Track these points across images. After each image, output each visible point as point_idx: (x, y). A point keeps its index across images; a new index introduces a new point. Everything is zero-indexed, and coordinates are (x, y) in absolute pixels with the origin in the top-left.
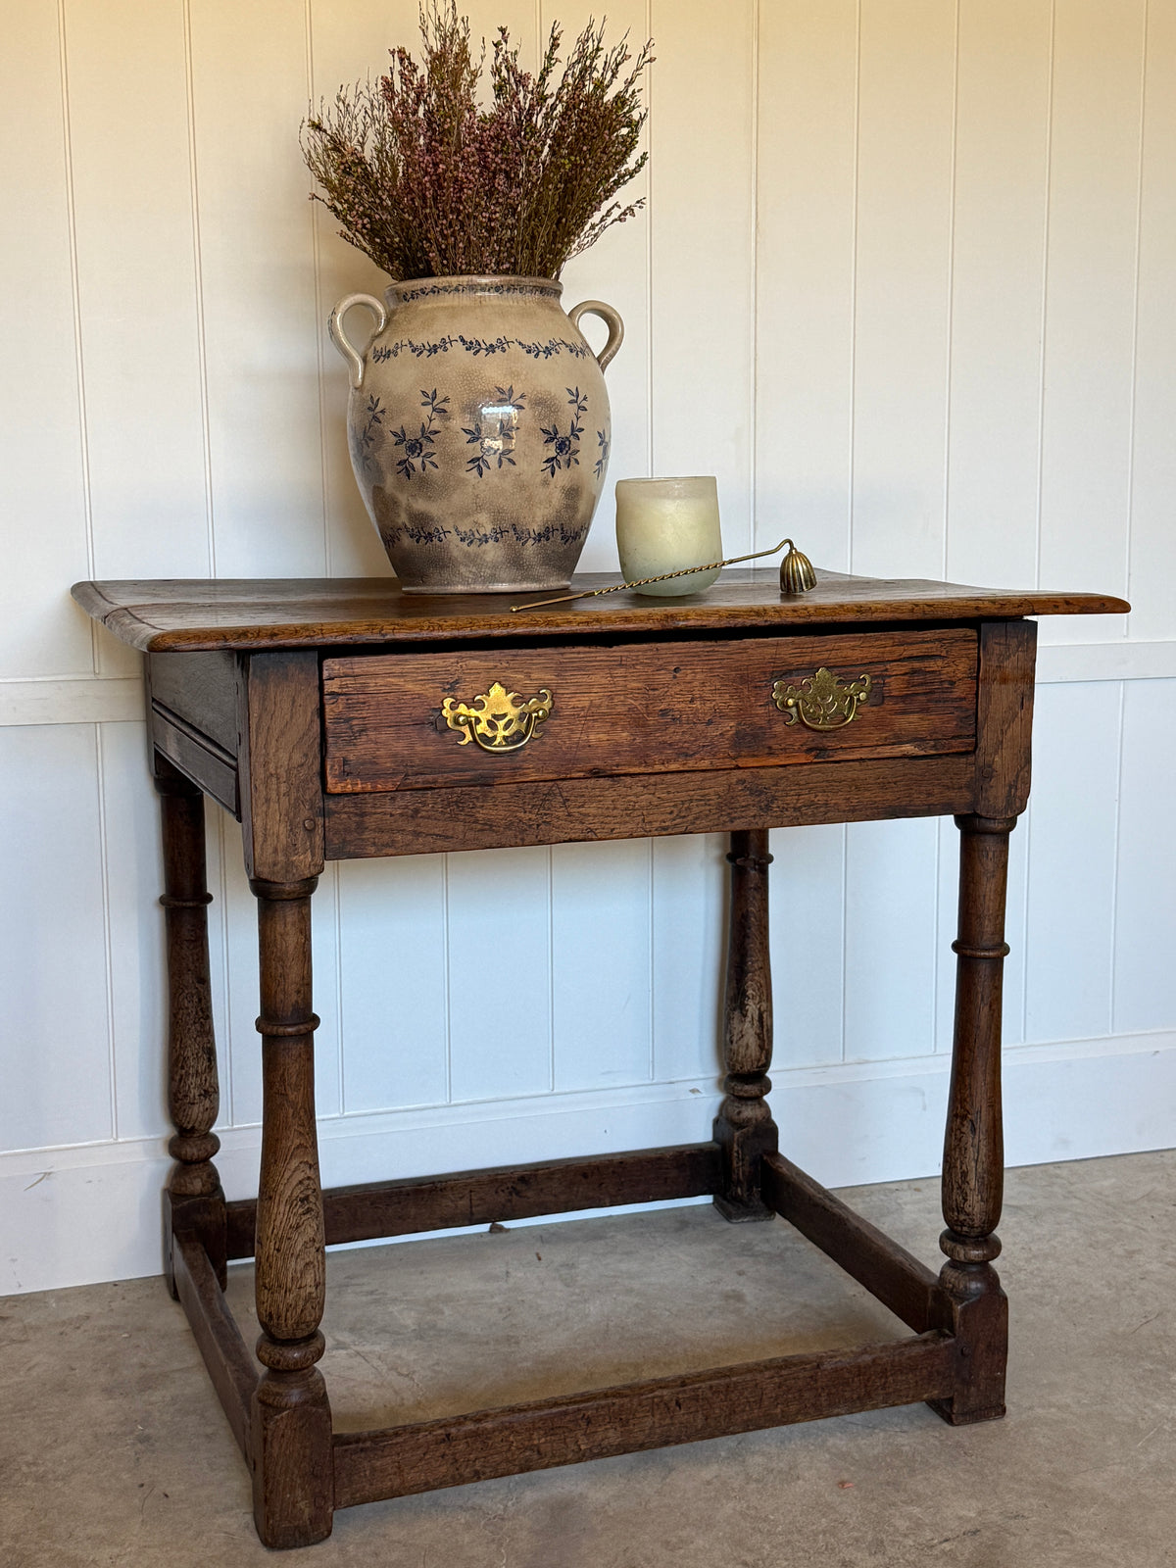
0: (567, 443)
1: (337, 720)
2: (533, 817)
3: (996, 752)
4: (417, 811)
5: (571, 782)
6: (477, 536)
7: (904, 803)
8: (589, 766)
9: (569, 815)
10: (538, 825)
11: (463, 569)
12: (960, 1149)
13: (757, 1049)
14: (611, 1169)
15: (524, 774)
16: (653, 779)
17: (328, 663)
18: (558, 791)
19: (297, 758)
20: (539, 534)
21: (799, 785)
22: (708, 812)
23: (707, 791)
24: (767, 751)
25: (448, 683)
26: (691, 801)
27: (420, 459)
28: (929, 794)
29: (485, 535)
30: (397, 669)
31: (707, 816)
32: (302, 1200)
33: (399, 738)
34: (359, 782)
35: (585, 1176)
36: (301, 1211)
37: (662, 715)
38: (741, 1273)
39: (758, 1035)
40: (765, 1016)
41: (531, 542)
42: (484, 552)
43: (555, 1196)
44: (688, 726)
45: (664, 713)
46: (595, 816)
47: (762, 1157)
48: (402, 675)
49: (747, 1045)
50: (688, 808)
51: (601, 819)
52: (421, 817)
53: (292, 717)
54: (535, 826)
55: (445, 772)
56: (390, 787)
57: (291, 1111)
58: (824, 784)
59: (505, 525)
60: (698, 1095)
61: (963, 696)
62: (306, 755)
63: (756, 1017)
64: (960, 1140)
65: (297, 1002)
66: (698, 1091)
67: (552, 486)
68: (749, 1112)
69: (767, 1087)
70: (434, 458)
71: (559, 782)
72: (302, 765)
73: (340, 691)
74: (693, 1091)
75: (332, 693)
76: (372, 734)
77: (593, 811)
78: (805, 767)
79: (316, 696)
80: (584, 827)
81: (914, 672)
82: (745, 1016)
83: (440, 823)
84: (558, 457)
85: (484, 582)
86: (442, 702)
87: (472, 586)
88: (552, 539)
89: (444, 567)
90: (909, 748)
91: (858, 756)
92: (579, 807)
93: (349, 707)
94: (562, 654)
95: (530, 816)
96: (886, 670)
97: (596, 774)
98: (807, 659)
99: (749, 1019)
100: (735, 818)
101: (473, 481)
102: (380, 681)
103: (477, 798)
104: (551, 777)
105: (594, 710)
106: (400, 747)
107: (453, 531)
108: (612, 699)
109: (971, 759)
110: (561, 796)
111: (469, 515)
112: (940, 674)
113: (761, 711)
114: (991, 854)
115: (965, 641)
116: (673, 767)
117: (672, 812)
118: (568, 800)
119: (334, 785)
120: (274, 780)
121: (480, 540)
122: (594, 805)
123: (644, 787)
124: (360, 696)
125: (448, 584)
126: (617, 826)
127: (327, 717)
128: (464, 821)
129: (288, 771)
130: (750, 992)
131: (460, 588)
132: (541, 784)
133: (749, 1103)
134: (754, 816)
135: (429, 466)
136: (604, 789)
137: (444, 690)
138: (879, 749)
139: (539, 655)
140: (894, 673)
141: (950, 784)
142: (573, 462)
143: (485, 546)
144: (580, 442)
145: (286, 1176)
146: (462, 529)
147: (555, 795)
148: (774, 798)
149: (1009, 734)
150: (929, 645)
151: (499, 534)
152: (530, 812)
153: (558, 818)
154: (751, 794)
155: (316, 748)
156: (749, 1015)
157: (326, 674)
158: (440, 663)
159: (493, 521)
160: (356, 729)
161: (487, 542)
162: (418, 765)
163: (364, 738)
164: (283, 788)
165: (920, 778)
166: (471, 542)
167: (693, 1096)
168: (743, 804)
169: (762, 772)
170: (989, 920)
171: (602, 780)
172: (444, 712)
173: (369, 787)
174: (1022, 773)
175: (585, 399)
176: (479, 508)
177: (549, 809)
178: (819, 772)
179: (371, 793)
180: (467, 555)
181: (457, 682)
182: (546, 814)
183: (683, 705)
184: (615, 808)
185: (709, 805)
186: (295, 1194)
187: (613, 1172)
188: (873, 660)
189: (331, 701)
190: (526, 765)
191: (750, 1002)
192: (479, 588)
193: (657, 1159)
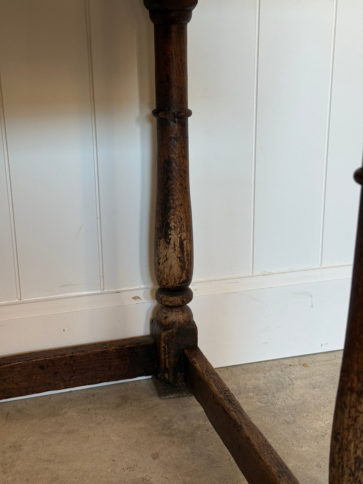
12: (355, 430)
13: (179, 269)
14: (63, 363)
35: (42, 367)
38: (155, 456)
39: (180, 258)
40: (185, 243)
43: (16, 384)
47: (184, 352)
49: (171, 266)
60: (138, 301)
63: (178, 244)
64: (355, 420)
66: (139, 298)
68: (175, 317)
69: (189, 296)
74: (135, 298)
82: (169, 243)
99: (172, 246)
130: (172, 224)
133: (175, 310)
156: (172, 242)
167: (134, 302)
191: (173, 232)
193: (102, 352)
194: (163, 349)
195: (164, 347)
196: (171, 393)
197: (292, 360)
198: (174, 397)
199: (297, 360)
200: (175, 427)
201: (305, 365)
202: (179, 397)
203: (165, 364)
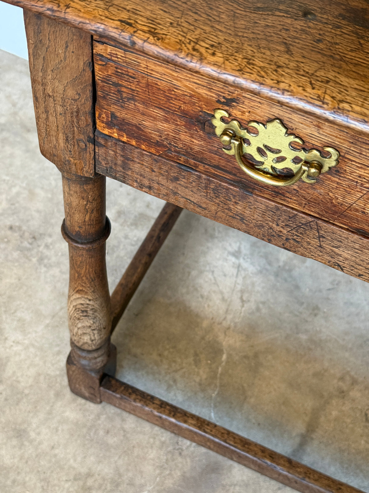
1: (105, 80)
2: (285, 232)
4: (176, 178)
5: (332, 226)
8: (356, 225)
9: (320, 246)
10: (287, 239)
15: (284, 200)
18: (316, 227)
19: (71, 93)
25: (224, 97)
33: (166, 120)
34: (125, 135)
46: (347, 259)
51: (352, 263)
52: (180, 184)
53: (65, 59)
54: (284, 238)
55: (206, 164)
56: (153, 151)
62: (80, 95)
71: (320, 222)
72: (76, 100)
73: (109, 57)
75: (101, 56)
76: (140, 106)
77: (346, 255)
80: (333, 260)
83: (196, 196)
86: (214, 111)
92: (333, 247)
95: (282, 230)
97: (362, 233)
102: (152, 66)
103: (234, 195)
104: (313, 214)
106: (165, 127)
110: (318, 232)
118: (324, 237)
119: (102, 128)
120: (51, 100)
122: (349, 252)
124: (129, 70)
127: (96, 74)
128: (219, 205)
132: (301, 215)
137: (219, 101)
147: (311, 228)
152: (282, 227)
153: (309, 243)
155: (88, 93)
160: (124, 95)
162: (181, 148)
163: (132, 106)
164: (59, 109)
172: (214, 120)
173: (133, 143)
177: (301, 233)
179: (136, 148)
181: (233, 100)
182: (296, 235)
189: (101, 63)
190: (288, 195)
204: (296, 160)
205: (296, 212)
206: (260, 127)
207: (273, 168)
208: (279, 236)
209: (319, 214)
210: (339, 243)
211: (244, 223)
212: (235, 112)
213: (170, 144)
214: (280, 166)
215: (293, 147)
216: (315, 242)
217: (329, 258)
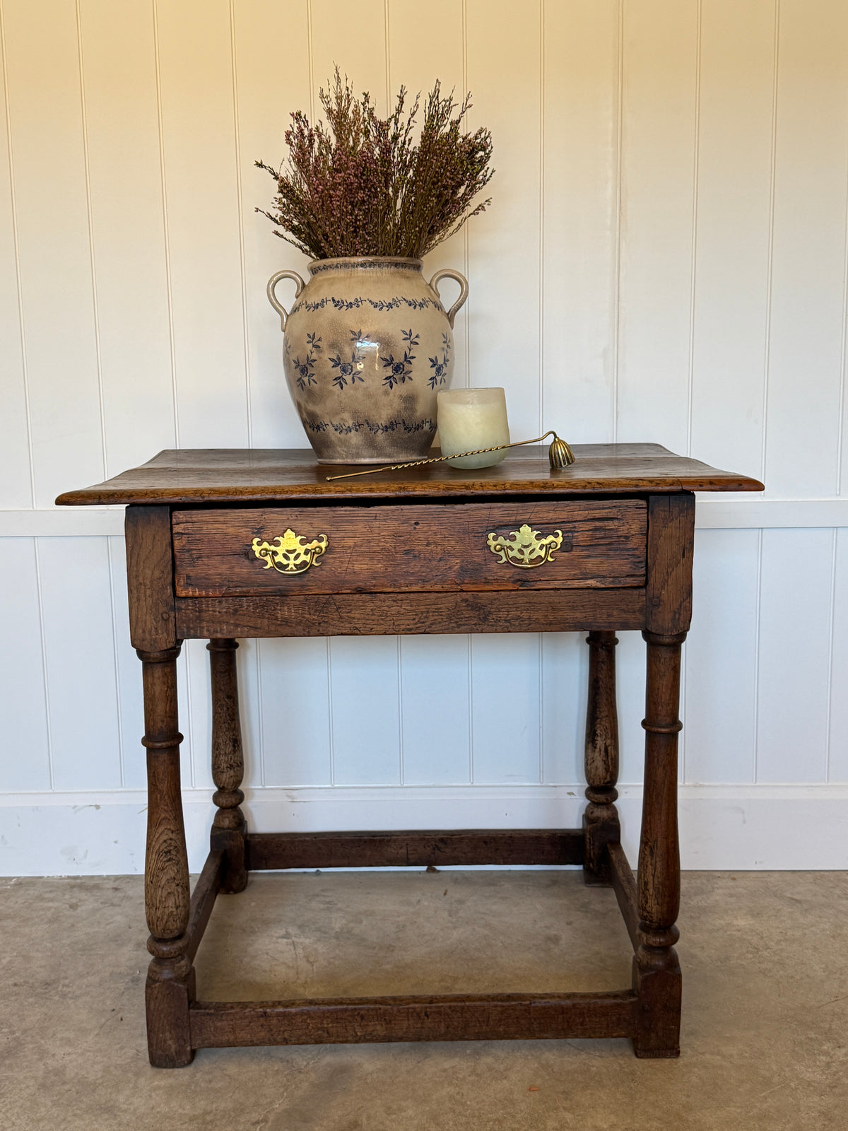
0: (402, 366)
1: (182, 550)
2: (316, 618)
3: (663, 588)
4: (236, 611)
5: (342, 596)
6: (344, 427)
7: (589, 621)
8: (354, 586)
9: (341, 617)
10: (319, 623)
11: (339, 449)
12: (644, 865)
13: (604, 770)
14: (504, 840)
15: (309, 590)
16: (400, 596)
17: (176, 513)
18: (333, 601)
19: (157, 574)
20: (386, 426)
21: (507, 604)
22: (441, 620)
23: (440, 606)
24: (484, 580)
25: (256, 528)
26: (428, 612)
27: (307, 378)
28: (609, 616)
29: (349, 427)
30: (221, 519)
31: (440, 623)
32: (166, 853)
33: (223, 563)
34: (197, 590)
35: (486, 843)
36: (165, 859)
37: (405, 554)
39: (605, 761)
40: (609, 748)
41: (380, 431)
42: (350, 438)
43: (465, 853)
44: (425, 562)
45: (407, 552)
46: (359, 619)
47: (606, 845)
48: (224, 523)
49: (597, 767)
50: (426, 617)
51: (364, 621)
52: (240, 615)
53: (153, 548)
54: (317, 624)
55: (255, 586)
56: (218, 593)
57: (159, 796)
58: (527, 605)
59: (361, 421)
60: (572, 797)
61: (635, 547)
62: (163, 572)
63: (603, 749)
64: (644, 859)
65: (162, 727)
66: (573, 794)
67: (391, 395)
68: (602, 813)
69: (615, 796)
70: (314, 377)
71: (333, 596)
72: (160, 578)
73: (183, 532)
74: (570, 794)
75: (178, 533)
76: (206, 560)
77: (357, 616)
78: (513, 592)
79: (168, 535)
80: (351, 626)
81: (596, 529)
82: (595, 748)
83: (252, 619)
84: (395, 376)
85: (353, 457)
86: (252, 541)
87: (346, 460)
88: (396, 430)
89: (328, 447)
90: (592, 582)
91: (553, 587)
92: (348, 613)
93: (189, 542)
94: (334, 511)
95: (314, 617)
96: (575, 527)
97: (360, 591)
98: (514, 518)
99: (597, 750)
100: (461, 625)
101: (337, 392)
102: (210, 526)
103: (277, 604)
104: (328, 592)
105: (357, 549)
106: (224, 569)
107: (330, 424)
108: (370, 542)
109: (643, 591)
110: (335, 605)
111: (337, 414)
112: (617, 531)
113: (478, 553)
114: (662, 660)
115: (637, 508)
116: (414, 588)
117: (414, 619)
118: (340, 608)
119: (182, 592)
120: (143, 587)
121: (346, 430)
122: (358, 611)
123: (394, 601)
124: (197, 536)
125: (333, 458)
126: (375, 626)
127: (176, 548)
128: (268, 618)
129: (151, 582)
130: (598, 732)
131: (339, 461)
132: (321, 596)
133: (600, 806)
134: (475, 624)
135: (312, 382)
136: (365, 602)
137: (253, 533)
138: (569, 582)
139: (318, 512)
140: (582, 529)
141: (626, 609)
142: (407, 378)
143: (349, 434)
144: (412, 366)
145: (157, 836)
146: (335, 423)
147: (331, 604)
148: (490, 613)
149: (674, 574)
150: (607, 511)
151: (358, 426)
152: (313, 615)
153: (333, 619)
154: (472, 610)
155: (169, 568)
156: (598, 747)
157: (174, 521)
158: (250, 515)
159: (353, 418)
160: (195, 556)
161: (350, 431)
162: (237, 581)
163: (200, 562)
164: (148, 592)
165: (602, 604)
166: (341, 431)
167: (569, 797)
168: (467, 616)
169: (481, 594)
170: (662, 706)
171: (364, 596)
172: (253, 547)
173: (204, 593)
174: (684, 604)
175: (417, 337)
176: (343, 410)
177: (326, 613)
178: (523, 596)
179: (206, 597)
180: (340, 440)
181: (261, 528)
182: (324, 616)
183: (421, 547)
184: (373, 615)
185: (441, 615)
186: (161, 849)
187: (505, 843)
188: (565, 520)
189: (178, 538)
190: (309, 584)
191: (599, 739)
192: (350, 461)
193: (536, 837)
194: (588, 840)
195: (590, 839)
196: (595, 882)
197: (723, 873)
198: (597, 887)
199: (728, 873)
200: (592, 907)
201: (734, 879)
202: (602, 887)
203: (590, 854)
204: (306, 552)
205: (317, 596)
206: (280, 539)
207: (295, 565)
208: (314, 624)
209: (331, 589)
210: (349, 608)
211: (288, 626)
212: (264, 536)
213: (229, 581)
214: (298, 562)
215: (302, 542)
216: (335, 616)
217: (349, 625)
